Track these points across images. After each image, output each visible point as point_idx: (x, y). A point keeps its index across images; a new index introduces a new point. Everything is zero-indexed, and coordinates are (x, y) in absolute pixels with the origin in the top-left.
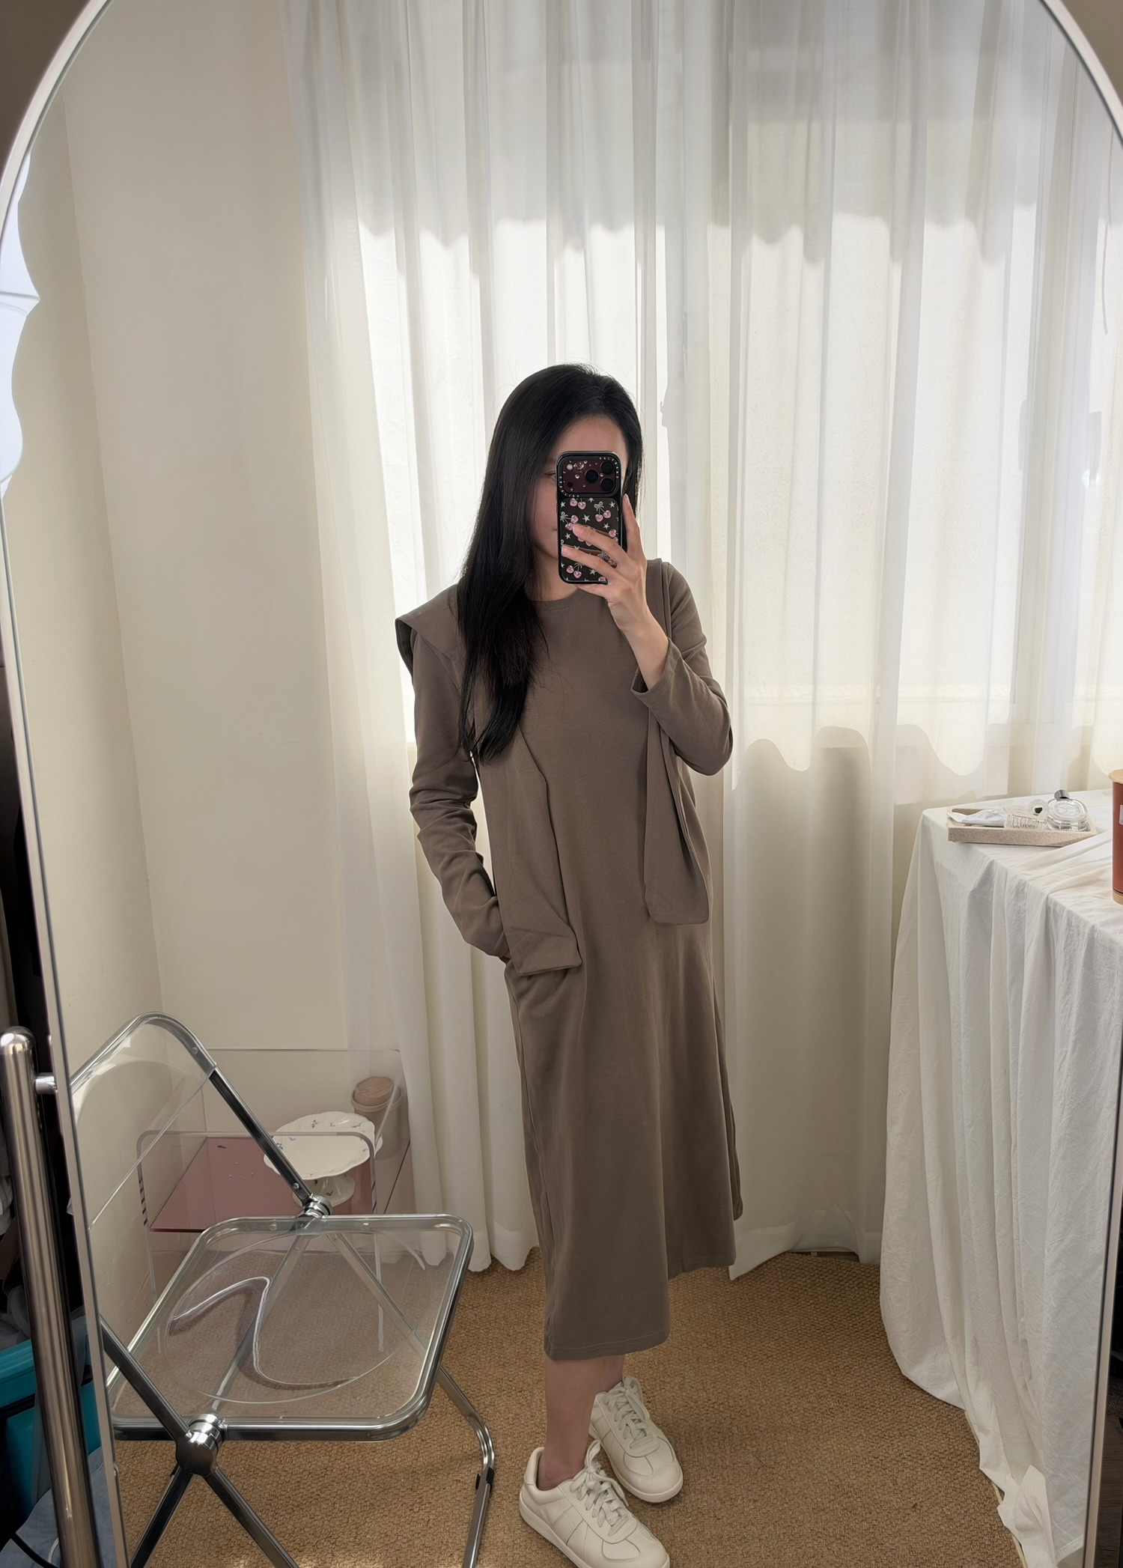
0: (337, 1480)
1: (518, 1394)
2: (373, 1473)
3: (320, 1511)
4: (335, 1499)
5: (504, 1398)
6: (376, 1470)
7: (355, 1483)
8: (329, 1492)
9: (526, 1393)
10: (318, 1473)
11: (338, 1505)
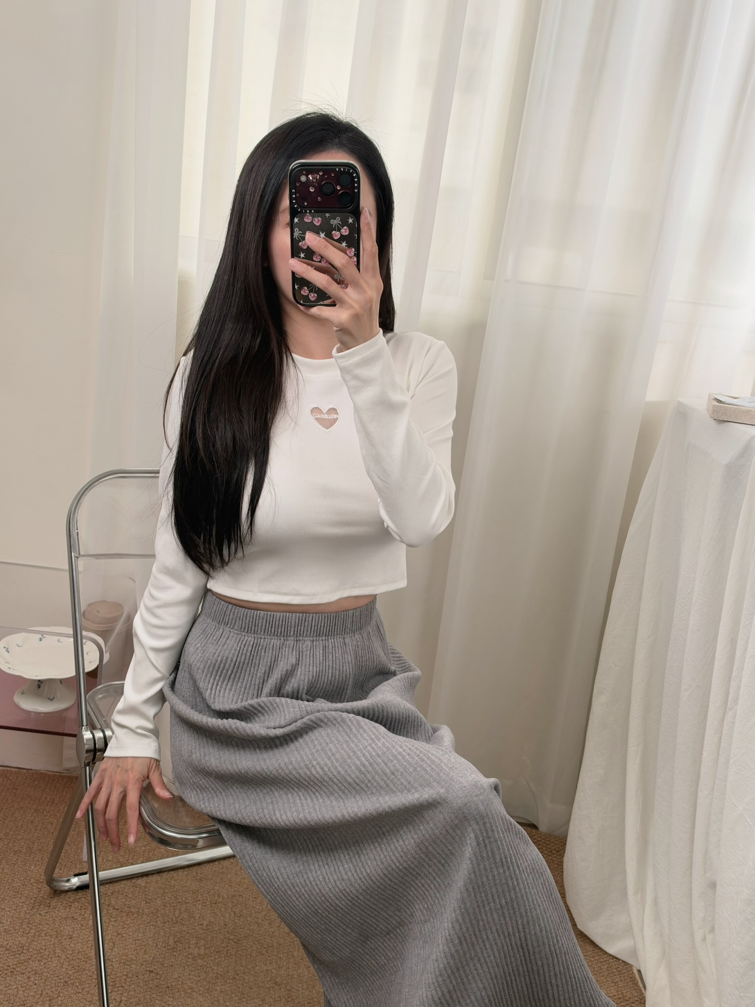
0: (33, 959)
1: (213, 905)
2: (69, 956)
3: (15, 982)
4: (30, 974)
5: (200, 907)
6: (71, 954)
7: (50, 963)
8: (24, 968)
9: (220, 905)
10: (14, 950)
11: (32, 979)
